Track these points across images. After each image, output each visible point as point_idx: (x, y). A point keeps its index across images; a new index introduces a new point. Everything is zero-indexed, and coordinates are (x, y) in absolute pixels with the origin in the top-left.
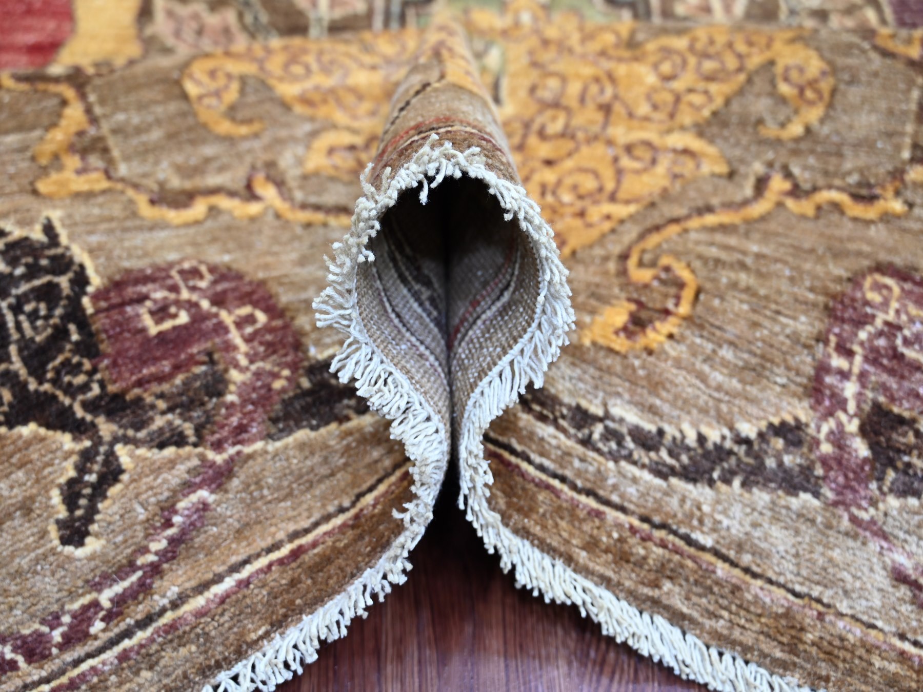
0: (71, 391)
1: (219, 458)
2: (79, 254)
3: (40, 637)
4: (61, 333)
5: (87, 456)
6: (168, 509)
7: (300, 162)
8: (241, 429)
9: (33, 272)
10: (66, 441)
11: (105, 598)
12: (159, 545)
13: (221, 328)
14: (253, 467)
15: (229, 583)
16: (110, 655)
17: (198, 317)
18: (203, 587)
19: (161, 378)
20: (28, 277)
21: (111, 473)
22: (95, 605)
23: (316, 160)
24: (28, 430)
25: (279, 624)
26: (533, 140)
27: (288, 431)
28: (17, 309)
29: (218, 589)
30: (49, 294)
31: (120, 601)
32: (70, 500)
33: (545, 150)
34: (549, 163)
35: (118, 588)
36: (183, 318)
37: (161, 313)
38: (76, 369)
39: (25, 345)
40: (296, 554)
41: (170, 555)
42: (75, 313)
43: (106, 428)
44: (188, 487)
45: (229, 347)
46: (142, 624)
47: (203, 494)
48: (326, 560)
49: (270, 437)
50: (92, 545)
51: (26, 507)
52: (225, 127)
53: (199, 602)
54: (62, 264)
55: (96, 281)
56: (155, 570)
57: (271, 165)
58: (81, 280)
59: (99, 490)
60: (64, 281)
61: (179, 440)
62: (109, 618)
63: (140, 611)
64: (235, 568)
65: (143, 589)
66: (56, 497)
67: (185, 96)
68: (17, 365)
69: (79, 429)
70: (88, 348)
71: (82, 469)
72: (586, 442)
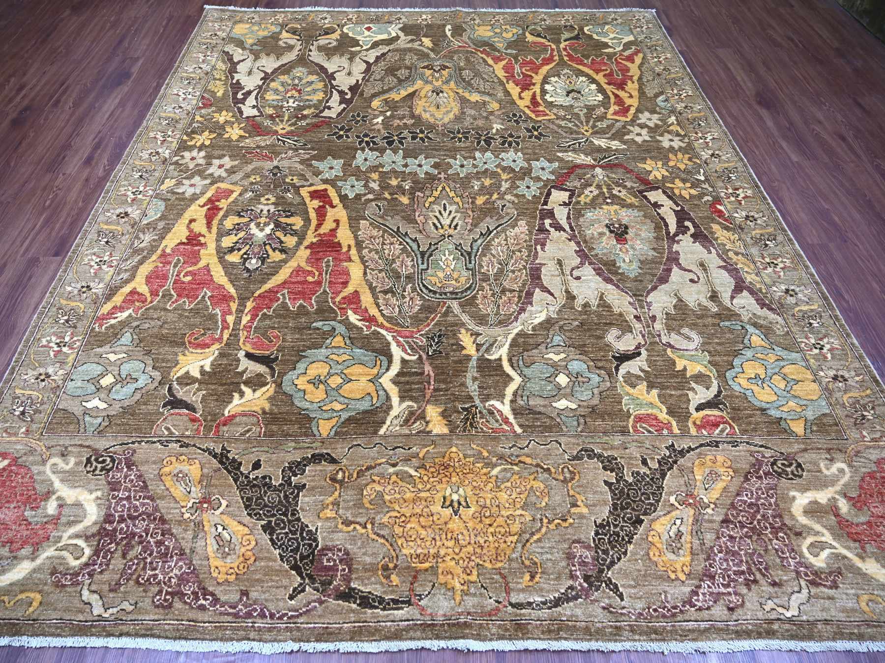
0: (305, 569)
1: (323, 598)
2: (320, 539)
3: (274, 615)
4: (308, 556)
5: (301, 584)
6: (309, 603)
7: (381, 519)
8: (330, 595)
9: (310, 539)
10: (299, 579)
11: (290, 614)
12: (304, 610)
13: (337, 570)
14: (328, 604)
15: (312, 625)
16: (285, 625)
17: (335, 565)
18: (307, 623)
19: (321, 576)
20: (309, 540)
21: (303, 590)
22: (287, 614)
23: (385, 520)
24: (293, 572)
25: (317, 641)
26: (483, 518)
27: (337, 600)
28: (303, 545)
29: (310, 626)
30: (310, 545)
31: (292, 616)
32: (294, 590)
33: (487, 521)
34: (490, 525)
35: (293, 613)
36: (332, 564)
37: (328, 560)
38: (308, 565)
39: (301, 554)
40: (327, 628)
41: (305, 613)
42: (313, 553)
43: (307, 581)
44: (315, 601)
45: (337, 576)
46: (294, 623)
47: (317, 604)
48: (331, 634)
49: (334, 599)
50: (293, 602)
51: (285, 587)
52: (368, 505)
53: (305, 626)
54: (315, 540)
55: (320, 547)
56: (301, 614)
57: (374, 518)
58: (317, 546)
59: (300, 592)
60: (314, 544)
61: (318, 591)
62: (289, 618)
63: (295, 620)
64: (315, 623)
65: (297, 617)
66: (291, 589)
67: (362, 494)
68: (298, 557)
69: (302, 578)
70: (312, 562)
71: (299, 586)
72: (533, 609)
